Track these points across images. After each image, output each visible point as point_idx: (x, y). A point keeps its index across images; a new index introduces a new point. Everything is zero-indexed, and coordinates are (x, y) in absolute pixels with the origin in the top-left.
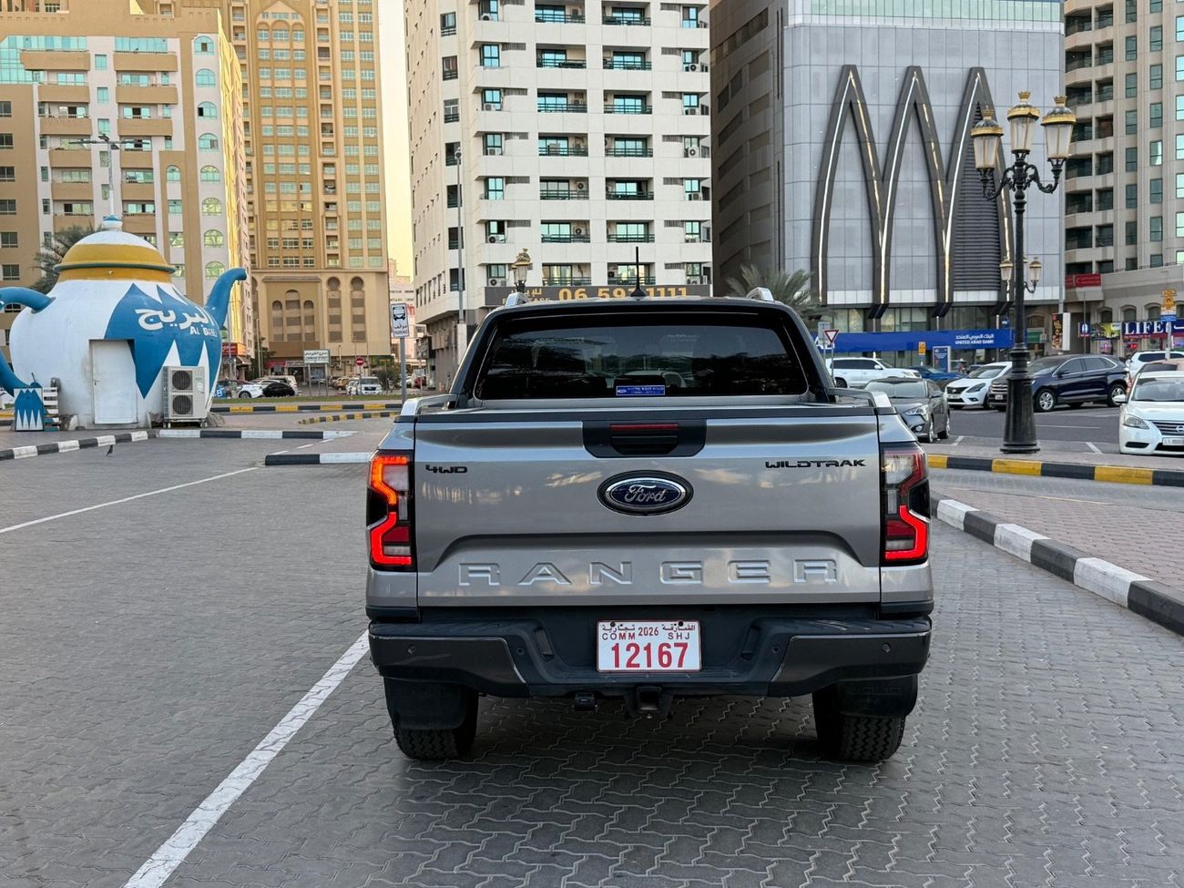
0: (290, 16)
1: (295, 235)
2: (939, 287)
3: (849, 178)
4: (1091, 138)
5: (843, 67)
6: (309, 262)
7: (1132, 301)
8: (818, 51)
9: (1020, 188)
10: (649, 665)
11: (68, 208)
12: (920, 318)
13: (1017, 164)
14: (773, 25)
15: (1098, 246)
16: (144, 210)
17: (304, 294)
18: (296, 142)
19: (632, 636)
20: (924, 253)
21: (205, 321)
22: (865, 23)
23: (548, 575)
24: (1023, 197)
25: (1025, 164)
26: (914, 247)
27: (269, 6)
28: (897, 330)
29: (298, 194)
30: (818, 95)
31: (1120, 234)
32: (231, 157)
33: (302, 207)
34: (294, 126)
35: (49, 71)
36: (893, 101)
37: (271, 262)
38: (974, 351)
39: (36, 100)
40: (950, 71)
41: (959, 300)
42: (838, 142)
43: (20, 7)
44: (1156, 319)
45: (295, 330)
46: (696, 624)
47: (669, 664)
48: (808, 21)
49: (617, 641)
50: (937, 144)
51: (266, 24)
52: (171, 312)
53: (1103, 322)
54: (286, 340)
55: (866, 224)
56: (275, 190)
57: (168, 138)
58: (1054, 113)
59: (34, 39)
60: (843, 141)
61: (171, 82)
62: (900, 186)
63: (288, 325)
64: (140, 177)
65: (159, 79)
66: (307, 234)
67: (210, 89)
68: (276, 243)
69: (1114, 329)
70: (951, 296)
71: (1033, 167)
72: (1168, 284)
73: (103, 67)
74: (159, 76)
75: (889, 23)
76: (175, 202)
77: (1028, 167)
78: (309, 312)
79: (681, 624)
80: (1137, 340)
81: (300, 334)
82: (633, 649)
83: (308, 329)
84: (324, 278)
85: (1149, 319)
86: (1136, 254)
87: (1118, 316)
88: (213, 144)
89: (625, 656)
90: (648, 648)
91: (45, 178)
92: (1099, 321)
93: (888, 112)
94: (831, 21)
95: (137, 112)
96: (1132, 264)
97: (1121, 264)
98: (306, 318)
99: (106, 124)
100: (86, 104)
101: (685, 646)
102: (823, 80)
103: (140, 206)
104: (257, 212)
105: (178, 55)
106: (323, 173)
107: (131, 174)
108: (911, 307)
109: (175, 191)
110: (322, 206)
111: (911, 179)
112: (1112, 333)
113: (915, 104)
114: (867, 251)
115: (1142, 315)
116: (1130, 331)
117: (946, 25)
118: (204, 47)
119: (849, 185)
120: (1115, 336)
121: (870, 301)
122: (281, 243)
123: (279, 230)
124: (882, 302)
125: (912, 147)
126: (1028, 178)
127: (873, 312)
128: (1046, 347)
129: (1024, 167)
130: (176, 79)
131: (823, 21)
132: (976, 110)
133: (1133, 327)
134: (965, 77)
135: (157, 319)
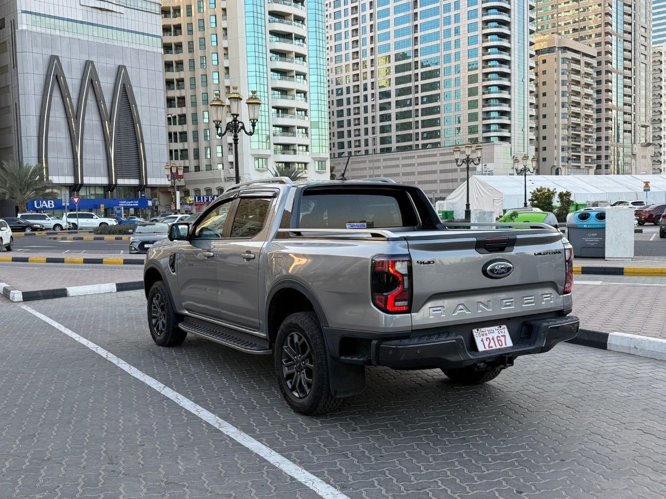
2: (110, 176)
3: (57, 115)
4: (175, 107)
5: (52, 56)
7: (198, 186)
8: (37, 46)
9: (235, 132)
10: (496, 346)
12: (100, 192)
13: (233, 121)
14: (9, 27)
15: (181, 159)
19: (486, 334)
20: (100, 158)
22: (62, 34)
23: (462, 309)
24: (237, 137)
25: (237, 121)
26: (95, 154)
28: (88, 198)
30: (38, 69)
31: (191, 154)
36: (80, 77)
38: (129, 209)
40: (108, 65)
41: (120, 183)
42: (51, 96)
44: (210, 195)
46: (505, 326)
47: (502, 345)
48: (30, 29)
49: (482, 337)
50: (104, 102)
53: (185, 196)
55: (68, 141)
58: (252, 98)
60: (53, 95)
62: (86, 122)
69: (191, 199)
70: (116, 181)
71: (242, 123)
72: (214, 179)
75: (75, 36)
77: (239, 122)
79: (500, 327)
80: (201, 205)
82: (488, 340)
85: (207, 195)
86: (199, 164)
87: (192, 193)
89: (486, 343)
90: (493, 339)
92: (183, 196)
93: (77, 82)
94: (43, 31)
96: (197, 169)
97: (192, 169)
101: (504, 336)
102: (40, 61)
108: (95, 186)
111: (91, 119)
112: (190, 201)
113: (91, 80)
114: (70, 155)
115: (203, 193)
116: (198, 201)
117: (105, 41)
119: (58, 119)
120: (191, 202)
121: (73, 182)
124: (80, 183)
125: (91, 102)
126: (239, 128)
127: (74, 188)
128: (158, 208)
129: (237, 122)
131: (39, 30)
132: (123, 86)
133: (199, 198)
134: (117, 70)
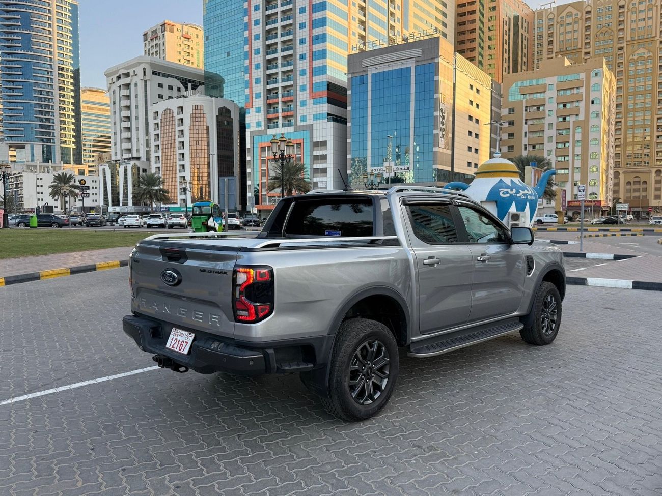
0: (646, 53)
1: (640, 151)
6: (647, 164)
10: (176, 349)
11: (534, 147)
16: (565, 146)
17: (643, 178)
18: (644, 109)
19: (178, 336)
21: (530, 193)
27: (636, 51)
29: (644, 133)
32: (606, 120)
33: (645, 138)
34: (644, 103)
35: (530, 94)
37: (627, 164)
39: (524, 105)
43: (526, 70)
45: (637, 194)
46: (193, 335)
47: (180, 350)
49: (174, 336)
51: (634, 59)
52: (514, 190)
54: (632, 199)
56: (632, 132)
57: (577, 115)
59: (525, 82)
61: (580, 91)
63: (633, 192)
64: (564, 132)
65: (575, 91)
66: (647, 151)
67: (597, 92)
68: (631, 156)
73: (552, 89)
74: (575, 90)
76: (578, 141)
78: (645, 186)
79: (190, 334)
81: (640, 196)
82: (176, 340)
83: (644, 194)
84: (654, 171)
88: (597, 115)
89: (173, 343)
90: (179, 341)
91: (525, 136)
95: (565, 106)
98: (643, 189)
99: (552, 112)
100: (544, 105)
101: (187, 343)
103: (563, 144)
104: (622, 143)
105: (584, 80)
106: (657, 122)
107: (560, 131)
109: (578, 137)
110: (655, 137)
118: (596, 74)
122: (633, 155)
123: (633, 150)
130: (583, 90)
135: (507, 193)
